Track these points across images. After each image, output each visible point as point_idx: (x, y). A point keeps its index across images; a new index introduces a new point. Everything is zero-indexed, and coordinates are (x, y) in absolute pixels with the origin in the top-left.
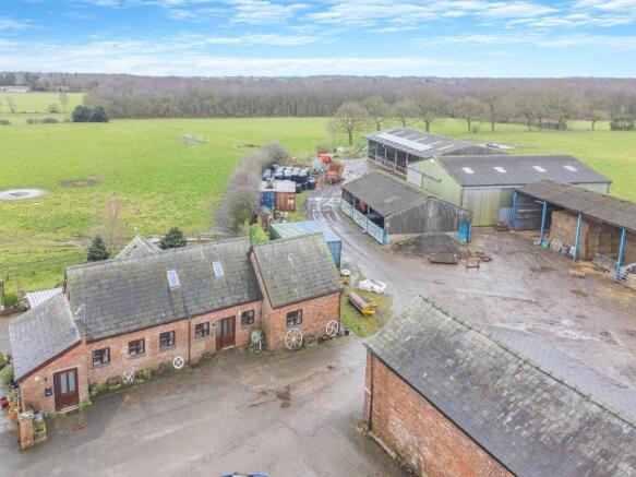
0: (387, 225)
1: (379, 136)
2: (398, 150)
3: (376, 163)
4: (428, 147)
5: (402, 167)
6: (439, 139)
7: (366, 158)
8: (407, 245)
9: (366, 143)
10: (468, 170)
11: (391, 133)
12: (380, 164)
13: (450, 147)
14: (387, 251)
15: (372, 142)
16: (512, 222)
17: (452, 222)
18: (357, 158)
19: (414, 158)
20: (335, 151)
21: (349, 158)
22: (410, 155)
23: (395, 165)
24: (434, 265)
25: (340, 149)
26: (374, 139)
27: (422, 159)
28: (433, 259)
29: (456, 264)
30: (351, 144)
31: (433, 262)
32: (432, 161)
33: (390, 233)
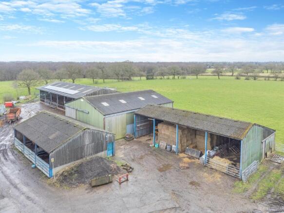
0: (52, 160)
1: (46, 87)
2: (58, 95)
3: (46, 104)
4: (76, 92)
5: (62, 105)
6: (83, 86)
7: (39, 102)
8: (71, 174)
9: (39, 92)
10: (105, 104)
11: (54, 85)
12: (48, 104)
13: (89, 91)
14: (53, 185)
15: (42, 92)
16: (134, 134)
17: (102, 145)
18: (33, 102)
19: (69, 100)
20: (18, 99)
21: (27, 102)
22: (66, 98)
23: (57, 104)
24: (95, 189)
25: (22, 97)
26: (43, 90)
27: (74, 99)
28: (94, 184)
29: (111, 182)
30: (30, 94)
31: (93, 187)
32: (82, 100)
33: (55, 167)
